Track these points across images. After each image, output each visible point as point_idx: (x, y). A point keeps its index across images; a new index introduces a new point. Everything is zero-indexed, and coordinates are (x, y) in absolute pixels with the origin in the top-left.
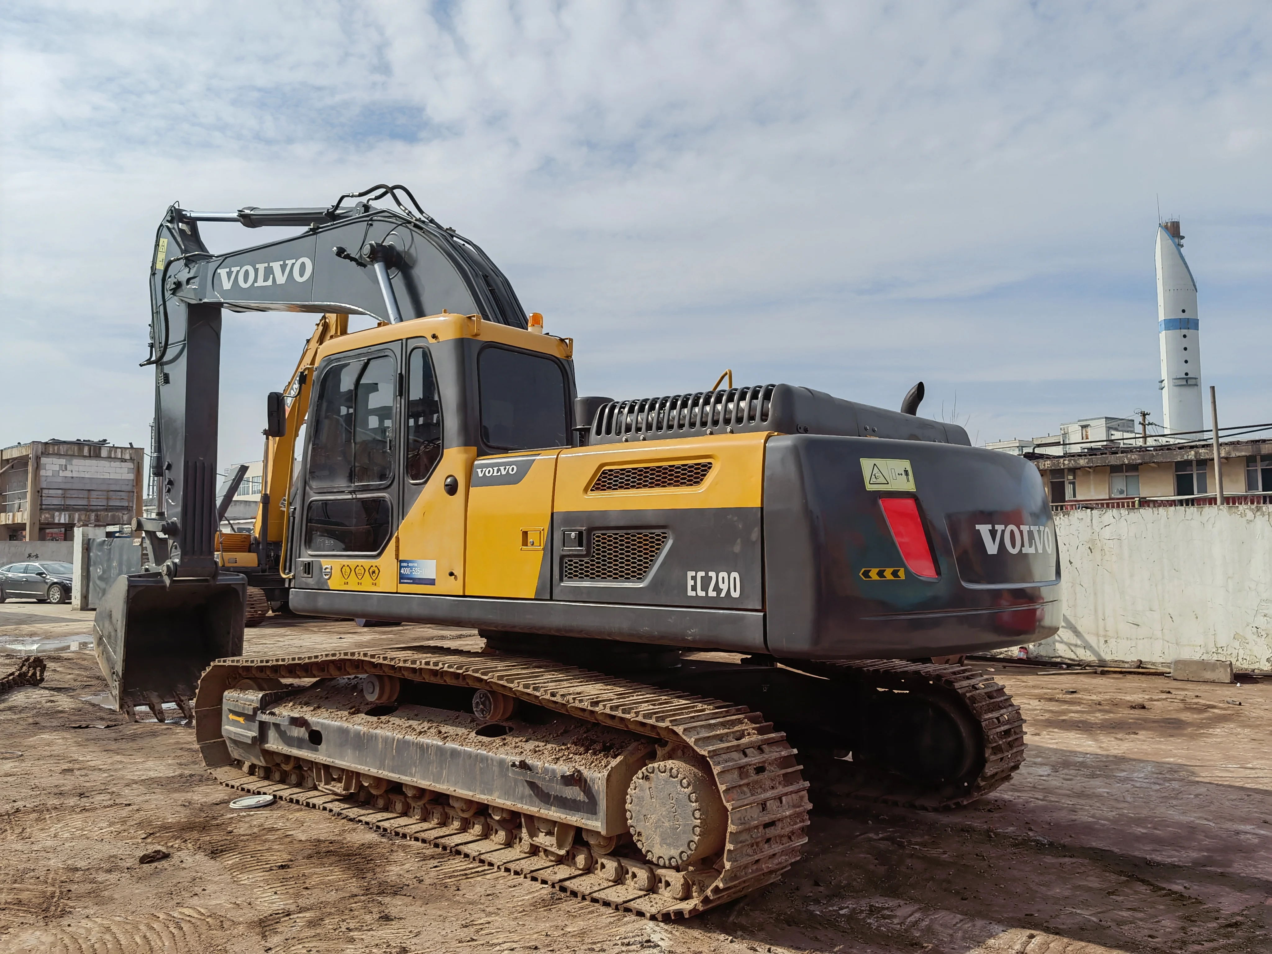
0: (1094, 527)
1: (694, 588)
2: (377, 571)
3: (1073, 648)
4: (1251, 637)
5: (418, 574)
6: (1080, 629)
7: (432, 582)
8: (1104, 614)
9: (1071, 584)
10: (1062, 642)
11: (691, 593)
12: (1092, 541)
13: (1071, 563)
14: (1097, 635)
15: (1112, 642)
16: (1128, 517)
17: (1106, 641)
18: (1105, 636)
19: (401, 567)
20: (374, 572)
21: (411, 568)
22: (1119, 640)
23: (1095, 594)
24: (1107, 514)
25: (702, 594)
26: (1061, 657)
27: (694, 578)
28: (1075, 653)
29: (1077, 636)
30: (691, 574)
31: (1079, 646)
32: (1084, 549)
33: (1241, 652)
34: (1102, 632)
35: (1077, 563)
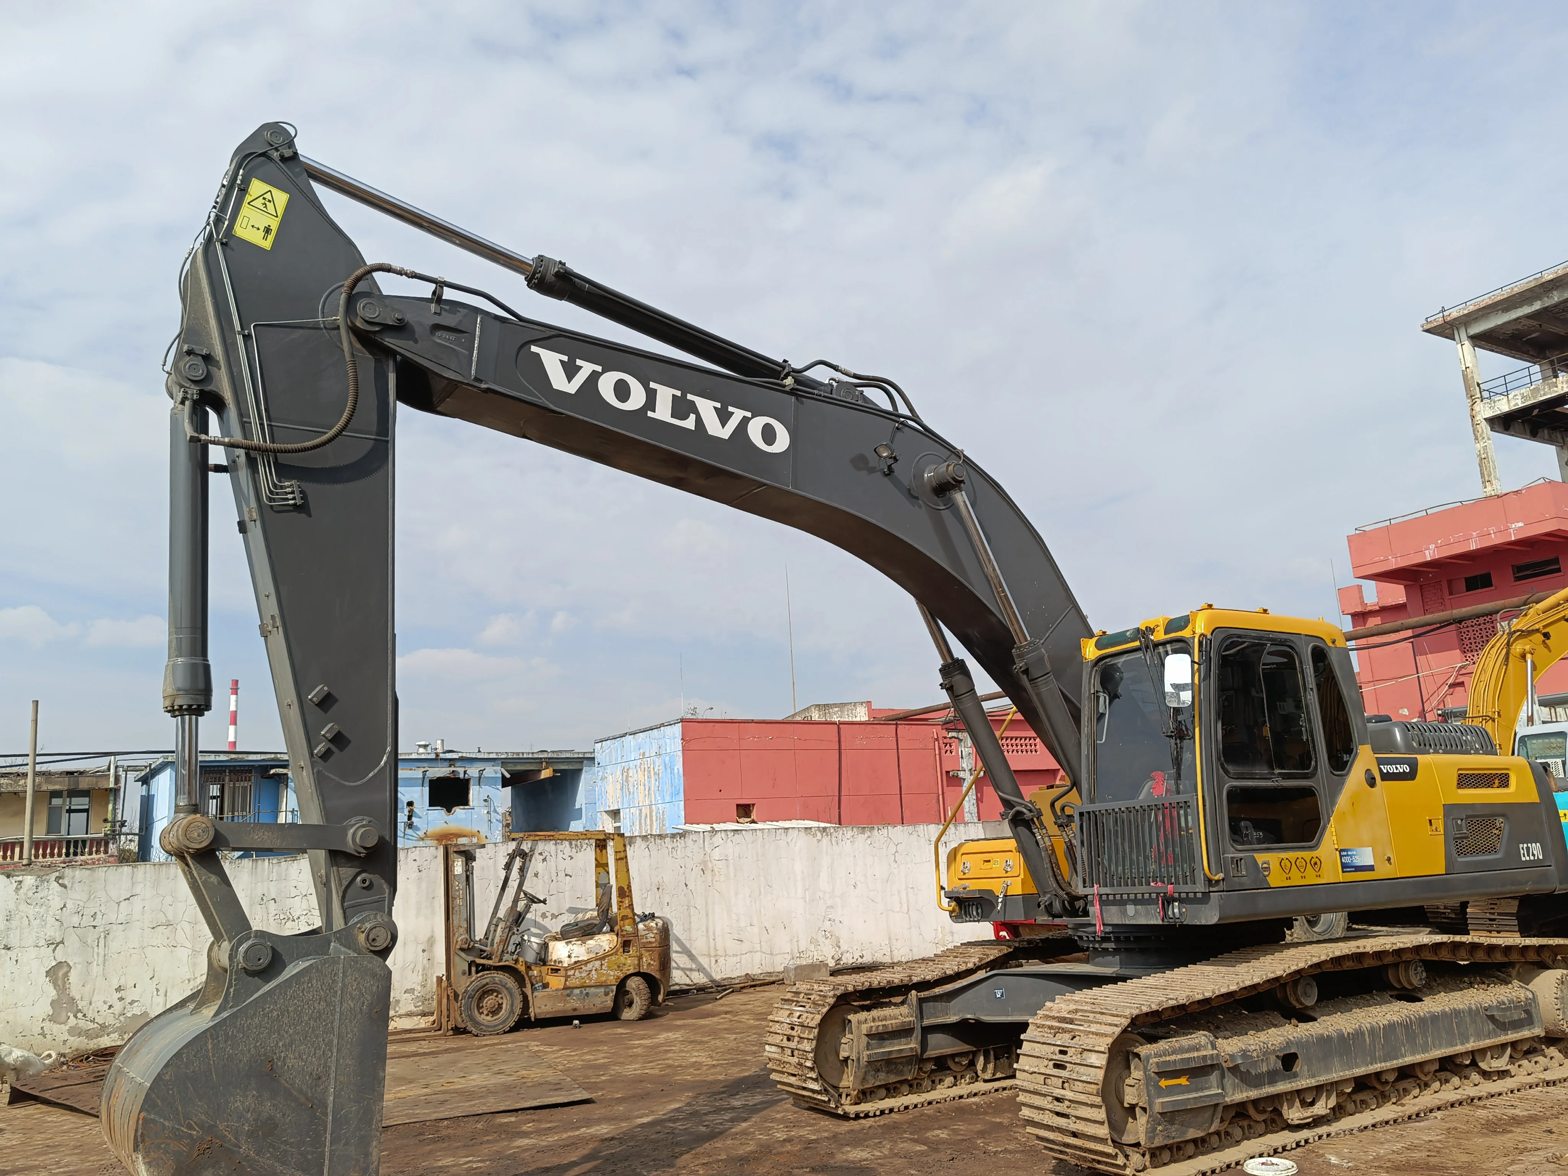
0: (706, 849)
1: (1524, 856)
2: (1319, 863)
3: (688, 973)
4: (822, 940)
5: (1359, 861)
6: (694, 952)
7: (1371, 868)
8: (714, 934)
9: (686, 907)
10: (678, 968)
11: (1523, 859)
12: (704, 862)
13: (686, 885)
14: (709, 956)
15: (721, 960)
16: (733, 838)
17: (716, 961)
18: (716, 956)
19: (1341, 856)
20: (1316, 863)
21: (1351, 856)
22: (727, 958)
23: (707, 915)
24: (717, 836)
25: (1528, 858)
26: (677, 984)
27: (1523, 848)
28: (690, 979)
29: (691, 960)
30: (1521, 846)
31: (694, 970)
32: (697, 871)
33: (815, 953)
34: (712, 953)
35: (691, 886)
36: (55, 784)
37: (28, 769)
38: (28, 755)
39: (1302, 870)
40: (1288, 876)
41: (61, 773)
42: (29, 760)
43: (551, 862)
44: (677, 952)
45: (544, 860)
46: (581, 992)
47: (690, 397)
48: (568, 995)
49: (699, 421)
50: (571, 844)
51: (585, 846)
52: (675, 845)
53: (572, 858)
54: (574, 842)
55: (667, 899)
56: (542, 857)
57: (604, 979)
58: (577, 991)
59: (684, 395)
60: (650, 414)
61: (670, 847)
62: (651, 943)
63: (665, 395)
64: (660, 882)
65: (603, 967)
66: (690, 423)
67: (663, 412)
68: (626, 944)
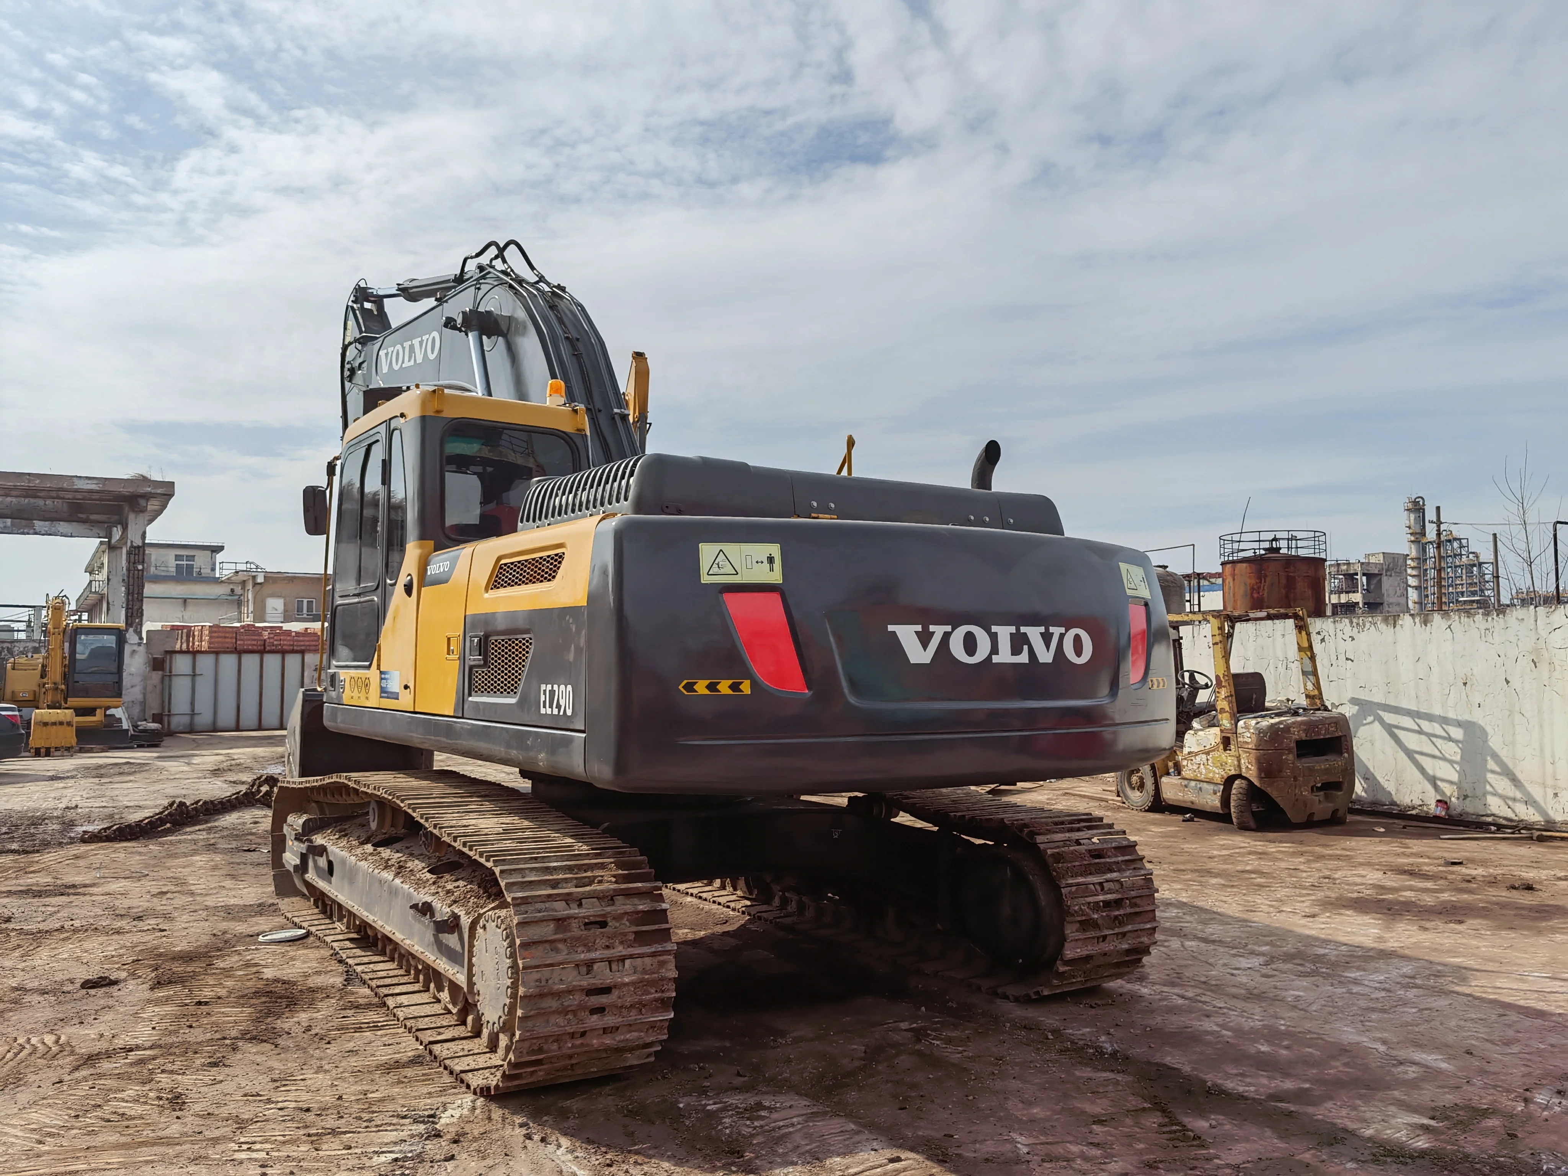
0: (1539, 631)
1: (544, 707)
2: (368, 684)
3: (1510, 803)
5: (390, 687)
6: (1520, 776)
7: (397, 696)
8: (1553, 756)
9: (1508, 713)
10: (1495, 794)
12: (1537, 650)
13: (1508, 682)
14: (1544, 785)
15: (1563, 795)
17: (1556, 795)
18: (1555, 787)
19: (381, 679)
21: (387, 680)
23: (1541, 727)
24: (1557, 612)
25: (549, 711)
26: (1493, 815)
27: (545, 691)
28: (1514, 811)
29: (1515, 786)
30: (543, 687)
31: (1519, 801)
32: (1525, 663)
34: (1550, 782)
35: (1516, 683)
44: (1493, 772)
46: (1196, 785)
48: (1186, 786)
50: (1351, 622)
51: (1368, 625)
52: (1489, 625)
53: (1353, 639)
54: (1355, 620)
55: (1477, 699)
57: (1211, 775)
58: (1193, 784)
61: (1482, 627)
62: (1247, 743)
64: (1469, 674)
65: (1210, 762)
68: (1226, 742)
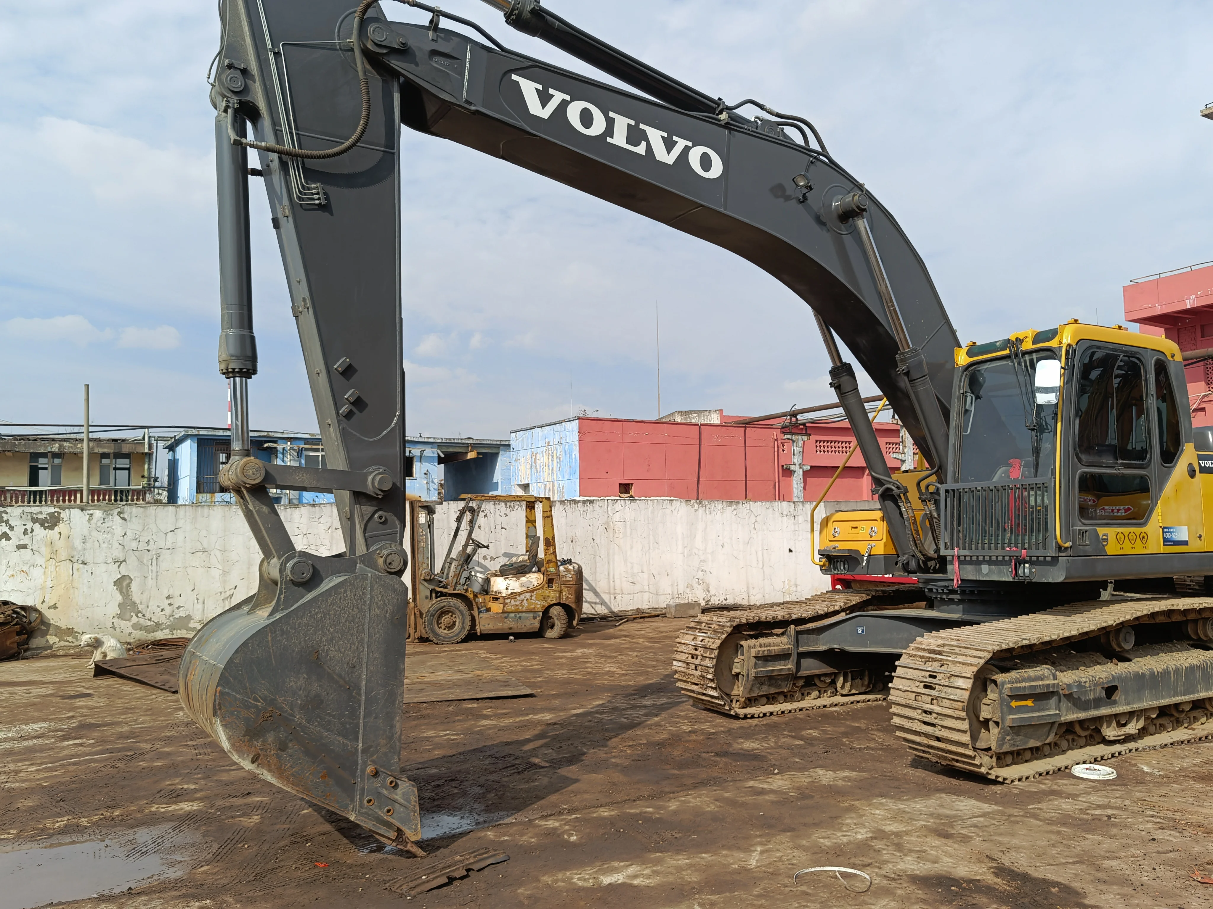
0: (609, 512)
2: (1146, 537)
3: (593, 605)
4: (695, 585)
5: (1177, 537)
6: (598, 590)
7: (1185, 543)
8: (614, 578)
9: (593, 556)
10: (586, 602)
12: (608, 523)
13: (594, 540)
14: (610, 593)
15: (619, 597)
16: (630, 506)
17: (615, 598)
18: (615, 593)
19: (1163, 532)
20: (1143, 537)
21: (1171, 533)
22: (623, 596)
23: (609, 563)
24: (618, 503)
26: (585, 613)
28: (596, 610)
29: (596, 596)
31: (598, 604)
32: (602, 529)
33: (690, 595)
34: (612, 591)
35: (597, 540)
36: (104, 447)
37: (84, 436)
38: (83, 426)
39: (1133, 542)
40: (1121, 546)
41: (109, 440)
42: (83, 429)
43: (491, 517)
44: (586, 589)
45: (486, 516)
46: (515, 616)
47: (642, 126)
48: (506, 618)
49: (649, 148)
50: (506, 505)
51: (516, 507)
52: (585, 508)
53: (507, 515)
54: (508, 504)
55: (578, 549)
56: (484, 514)
57: (533, 606)
58: (512, 615)
59: (637, 124)
60: (609, 140)
61: (582, 510)
62: (569, 581)
63: (622, 123)
64: (574, 536)
65: (533, 598)
66: (641, 150)
67: (619, 139)
68: (550, 582)
